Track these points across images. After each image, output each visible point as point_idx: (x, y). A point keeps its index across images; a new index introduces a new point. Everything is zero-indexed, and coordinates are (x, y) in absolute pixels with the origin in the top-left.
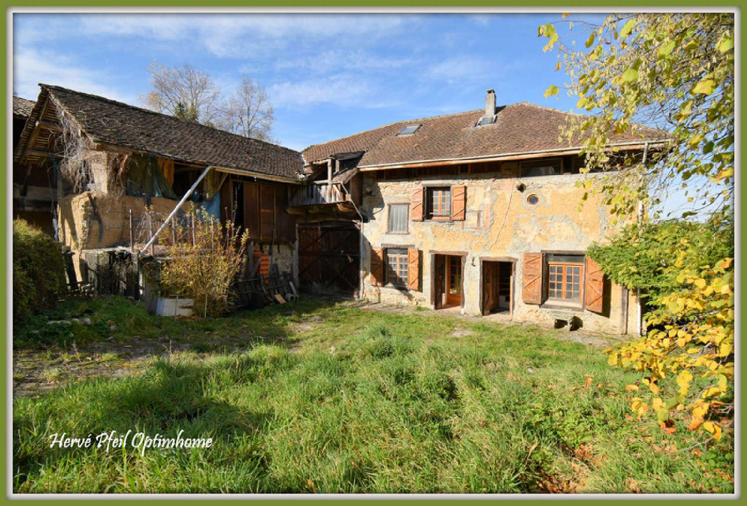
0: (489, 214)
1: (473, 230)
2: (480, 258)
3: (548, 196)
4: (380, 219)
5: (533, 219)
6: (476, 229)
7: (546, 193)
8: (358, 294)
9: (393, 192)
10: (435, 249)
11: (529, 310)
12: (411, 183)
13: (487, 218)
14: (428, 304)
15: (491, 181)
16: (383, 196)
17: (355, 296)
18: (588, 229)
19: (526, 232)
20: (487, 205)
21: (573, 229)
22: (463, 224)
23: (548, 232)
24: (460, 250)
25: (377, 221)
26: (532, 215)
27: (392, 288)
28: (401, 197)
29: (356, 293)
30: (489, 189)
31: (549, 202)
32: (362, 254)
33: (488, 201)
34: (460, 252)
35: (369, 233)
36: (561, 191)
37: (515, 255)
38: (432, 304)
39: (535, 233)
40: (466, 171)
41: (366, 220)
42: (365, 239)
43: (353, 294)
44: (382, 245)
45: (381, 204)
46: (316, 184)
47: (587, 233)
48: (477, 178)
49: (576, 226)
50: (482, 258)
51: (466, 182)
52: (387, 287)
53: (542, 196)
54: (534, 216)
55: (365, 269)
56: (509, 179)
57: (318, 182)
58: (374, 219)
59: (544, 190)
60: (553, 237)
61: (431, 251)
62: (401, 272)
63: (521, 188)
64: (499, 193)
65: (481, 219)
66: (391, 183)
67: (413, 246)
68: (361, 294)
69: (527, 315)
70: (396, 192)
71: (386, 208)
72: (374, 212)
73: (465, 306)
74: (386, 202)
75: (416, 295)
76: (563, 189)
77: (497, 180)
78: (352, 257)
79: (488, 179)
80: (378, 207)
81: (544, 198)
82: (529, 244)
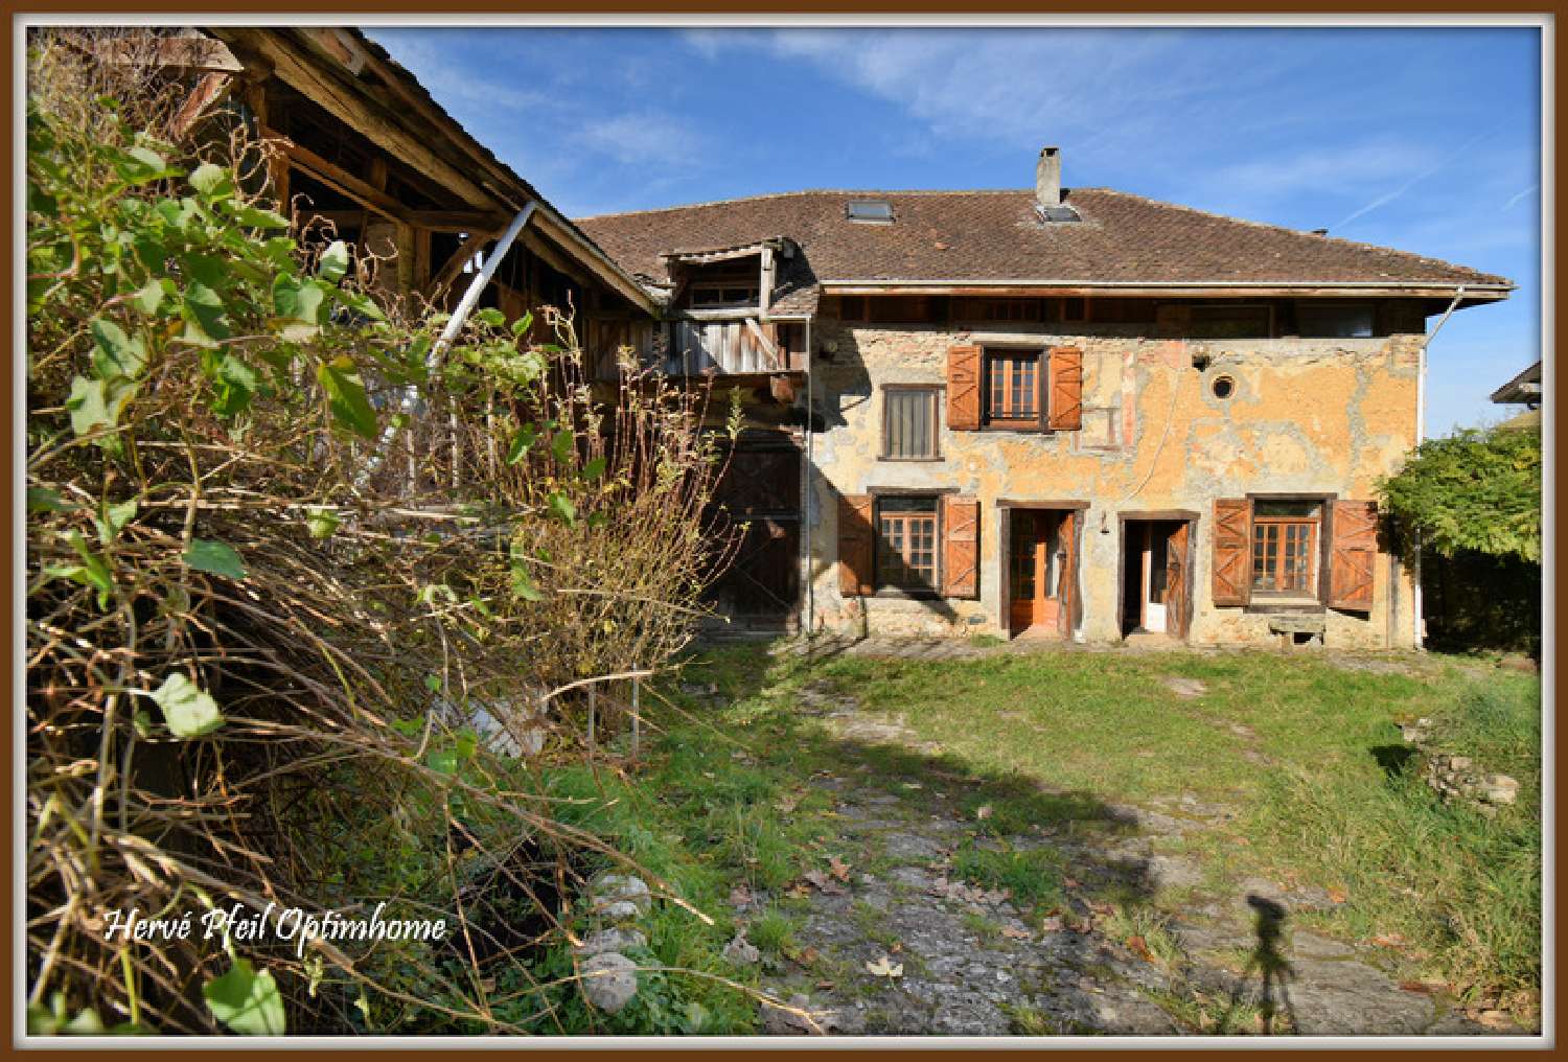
0: (1133, 416)
1: (1101, 452)
2: (1120, 514)
3: (1255, 381)
4: (860, 425)
5: (1225, 429)
6: (1106, 449)
7: (1250, 373)
8: (799, 620)
9: (895, 355)
10: (1011, 497)
11: (1223, 618)
12: (942, 336)
13: (1129, 424)
14: (995, 627)
15: (1135, 342)
16: (867, 365)
17: (791, 627)
18: (1329, 450)
19: (1212, 454)
20: (1128, 395)
21: (1304, 449)
22: (1076, 438)
23: (1258, 456)
24: (1071, 498)
25: (851, 428)
26: (1222, 419)
27: (896, 596)
28: (915, 372)
29: (791, 617)
30: (1130, 360)
31: (1256, 394)
32: (809, 513)
33: (1129, 386)
34: (1071, 503)
35: (828, 458)
36: (1280, 372)
37: (1192, 506)
38: (1003, 627)
39: (1230, 457)
40: (1080, 317)
41: (819, 427)
42: (817, 473)
43: (784, 622)
44: (869, 489)
45: (862, 386)
46: (692, 320)
47: (1327, 456)
48: (1106, 335)
49: (1308, 444)
50: (1124, 513)
51: (1082, 342)
52: (884, 596)
53: (1242, 379)
54: (1227, 421)
55: (817, 554)
56: (1172, 342)
57: (697, 314)
58: (844, 423)
59: (1246, 367)
60: (1265, 466)
61: (1000, 503)
62: (915, 556)
63: (1201, 363)
64: (1152, 370)
65: (1117, 428)
66: (888, 334)
67: (954, 491)
68: (806, 620)
69: (1220, 631)
70: (905, 357)
71: (877, 396)
72: (843, 405)
73: (1083, 624)
74: (876, 381)
75: (964, 609)
76: (1282, 368)
77: (1149, 342)
78: (779, 523)
79: (1129, 337)
80: (853, 393)
81: (1247, 384)
82: (1219, 482)
